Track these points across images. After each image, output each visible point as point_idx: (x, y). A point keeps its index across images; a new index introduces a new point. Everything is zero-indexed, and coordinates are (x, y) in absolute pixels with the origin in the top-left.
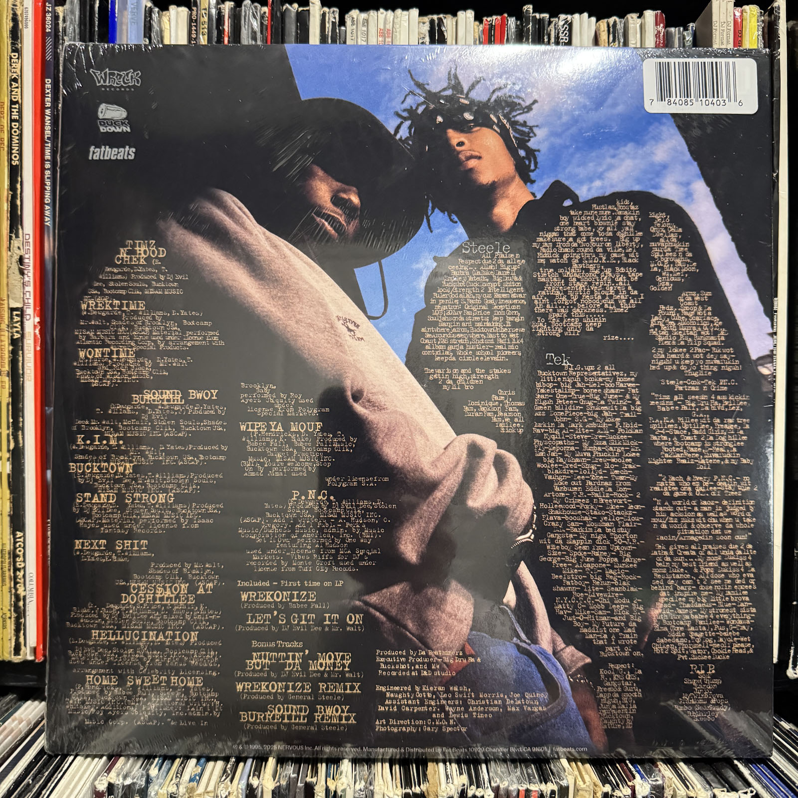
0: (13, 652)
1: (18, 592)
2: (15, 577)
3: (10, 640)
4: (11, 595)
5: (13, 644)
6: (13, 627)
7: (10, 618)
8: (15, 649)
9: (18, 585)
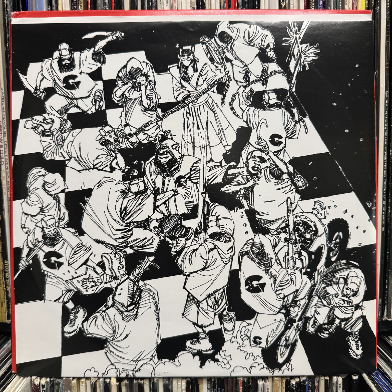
0: (7, 318)
1: (8, 290)
2: (6, 283)
3: (5, 312)
4: (4, 291)
5: (7, 314)
6: (6, 306)
7: (4, 302)
8: (8, 317)
9: (7, 286)
